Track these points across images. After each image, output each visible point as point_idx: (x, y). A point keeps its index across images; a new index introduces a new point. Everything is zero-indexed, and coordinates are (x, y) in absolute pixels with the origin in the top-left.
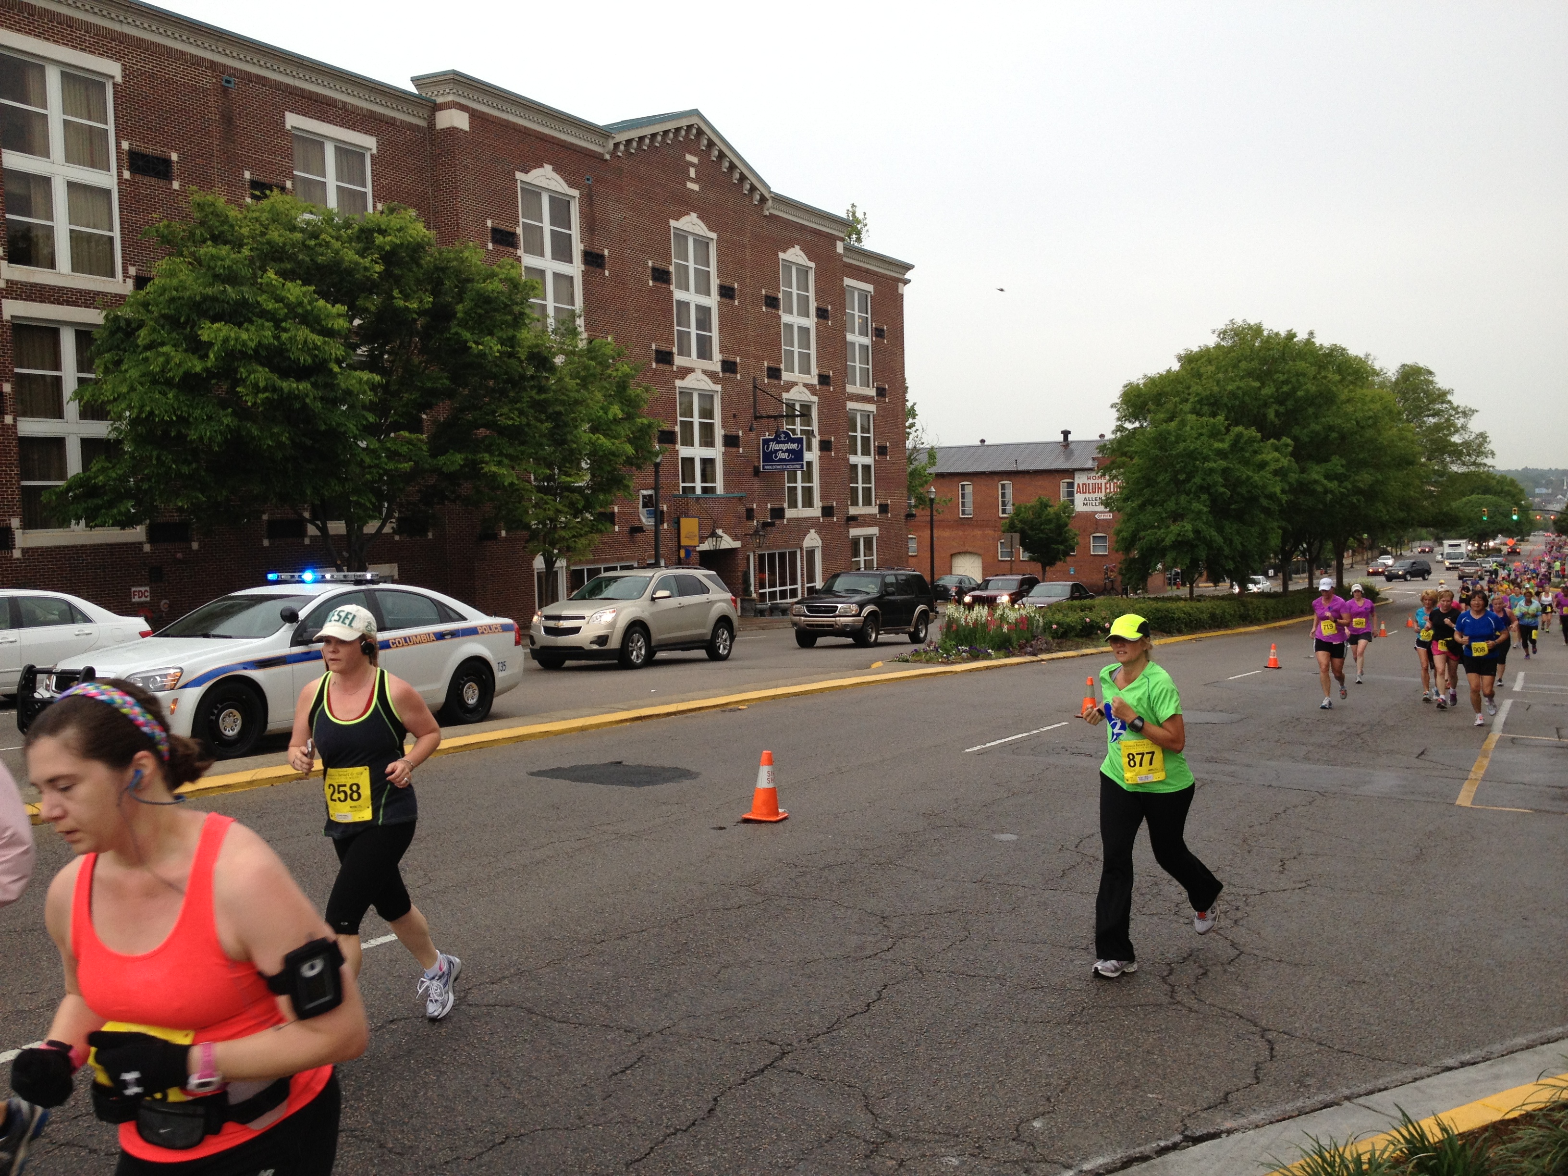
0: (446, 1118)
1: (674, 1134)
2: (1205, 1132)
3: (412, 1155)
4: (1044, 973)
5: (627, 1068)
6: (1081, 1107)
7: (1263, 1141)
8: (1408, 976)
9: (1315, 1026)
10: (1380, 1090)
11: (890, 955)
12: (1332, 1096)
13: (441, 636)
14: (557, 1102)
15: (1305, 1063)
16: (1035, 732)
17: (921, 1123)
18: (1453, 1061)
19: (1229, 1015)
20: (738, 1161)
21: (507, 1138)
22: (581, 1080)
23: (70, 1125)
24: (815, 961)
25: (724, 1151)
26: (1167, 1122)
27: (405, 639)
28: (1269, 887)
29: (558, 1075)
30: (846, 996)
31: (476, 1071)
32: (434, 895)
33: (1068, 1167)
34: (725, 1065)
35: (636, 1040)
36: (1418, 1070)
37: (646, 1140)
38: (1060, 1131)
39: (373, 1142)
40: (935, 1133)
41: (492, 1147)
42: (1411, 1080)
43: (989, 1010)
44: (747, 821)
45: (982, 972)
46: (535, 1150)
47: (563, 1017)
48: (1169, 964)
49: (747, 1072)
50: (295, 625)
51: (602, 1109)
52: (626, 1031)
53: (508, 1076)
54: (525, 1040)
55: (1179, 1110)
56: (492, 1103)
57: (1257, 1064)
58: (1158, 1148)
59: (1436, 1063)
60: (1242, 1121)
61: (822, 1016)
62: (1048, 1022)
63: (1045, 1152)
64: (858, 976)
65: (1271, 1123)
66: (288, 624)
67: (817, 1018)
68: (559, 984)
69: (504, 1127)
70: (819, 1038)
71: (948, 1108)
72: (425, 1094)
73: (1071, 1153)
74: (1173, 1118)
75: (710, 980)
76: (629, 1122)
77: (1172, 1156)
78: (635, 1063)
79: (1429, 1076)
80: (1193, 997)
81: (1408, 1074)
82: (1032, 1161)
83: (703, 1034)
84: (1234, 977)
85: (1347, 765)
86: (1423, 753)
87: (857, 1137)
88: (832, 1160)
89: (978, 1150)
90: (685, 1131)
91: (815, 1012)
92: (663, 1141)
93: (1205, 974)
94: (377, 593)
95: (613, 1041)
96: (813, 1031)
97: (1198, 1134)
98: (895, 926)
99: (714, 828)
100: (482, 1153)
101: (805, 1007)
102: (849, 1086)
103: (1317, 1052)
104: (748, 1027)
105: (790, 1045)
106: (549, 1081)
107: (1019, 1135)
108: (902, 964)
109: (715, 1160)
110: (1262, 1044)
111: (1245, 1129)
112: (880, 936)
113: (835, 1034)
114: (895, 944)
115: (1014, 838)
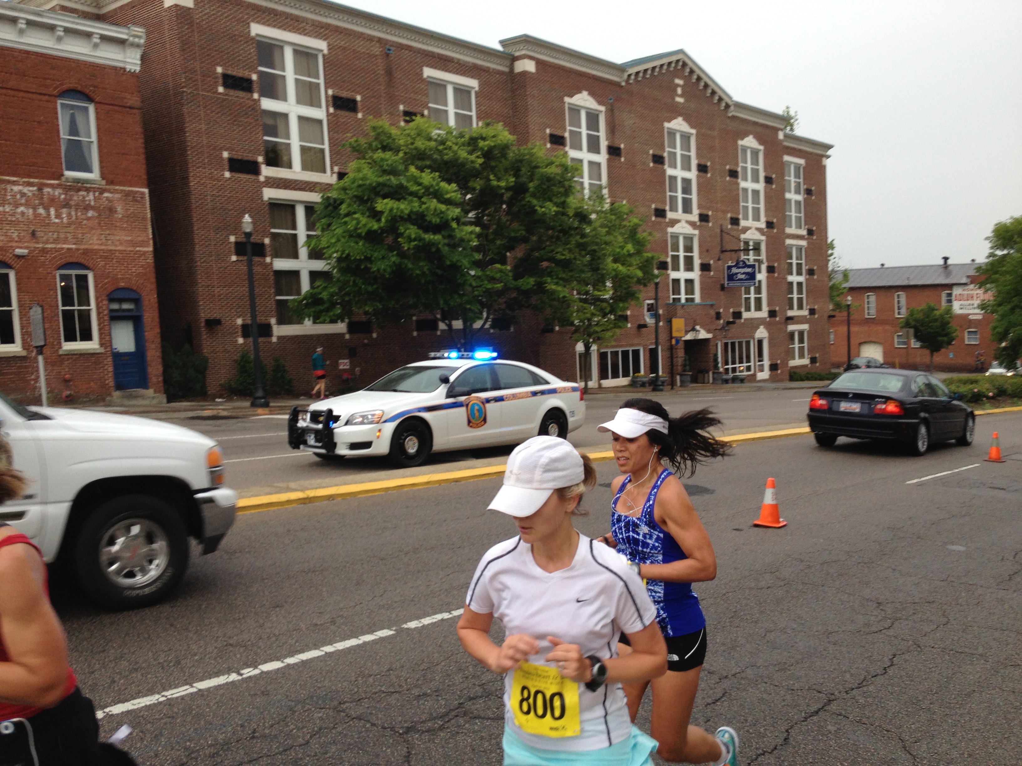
1: (763, 754)
5: (717, 701)
11: (891, 632)
13: (535, 394)
16: (957, 471)
23: (357, 705)
24: (835, 632)
30: (866, 661)
34: (788, 705)
35: (718, 680)
43: (981, 680)
44: (757, 526)
45: (967, 650)
49: (806, 713)
50: (448, 385)
52: (709, 672)
61: (852, 675)
64: (872, 647)
66: (443, 384)
67: (848, 676)
70: (855, 692)
71: (970, 755)
75: (761, 640)
78: (722, 697)
83: (766, 680)
90: (771, 753)
91: (845, 672)
92: (756, 759)
96: (848, 686)
98: (889, 611)
99: (734, 529)
101: (837, 667)
102: (886, 731)
104: (798, 678)
105: (833, 694)
108: (902, 639)
112: (880, 618)
113: (865, 689)
114: (893, 624)
115: (962, 549)
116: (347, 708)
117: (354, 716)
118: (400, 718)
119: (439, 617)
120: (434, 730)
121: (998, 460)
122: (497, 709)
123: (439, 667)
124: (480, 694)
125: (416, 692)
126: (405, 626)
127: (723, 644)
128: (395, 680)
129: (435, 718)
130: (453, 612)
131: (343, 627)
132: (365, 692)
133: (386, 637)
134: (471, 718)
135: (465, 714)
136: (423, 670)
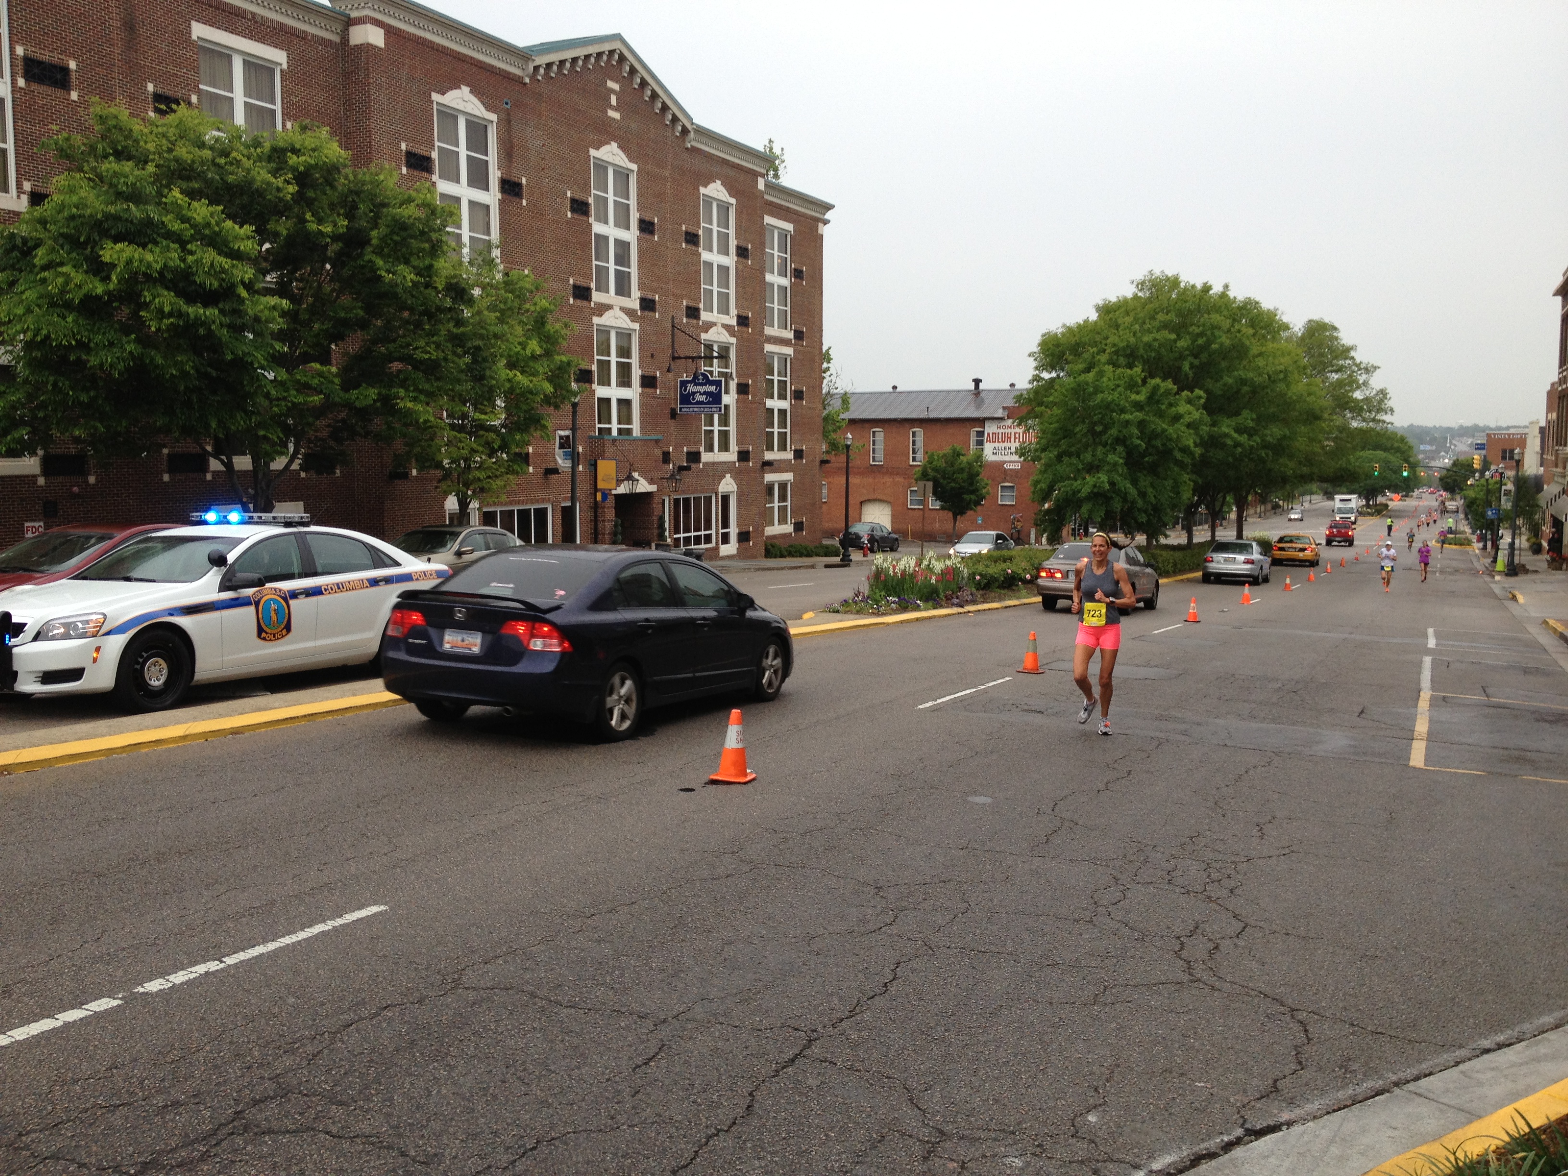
0: (468, 1120)
1: (717, 1135)
2: (1265, 1125)
3: (439, 1165)
4: (1055, 948)
5: (650, 1060)
6: (1133, 1098)
7: (1325, 1133)
8: (1417, 949)
9: (1341, 1005)
10: (1426, 1076)
11: (894, 930)
12: (1381, 1082)
13: (374, 582)
14: (583, 1100)
15: (1343, 1046)
16: (983, 687)
17: (973, 1119)
18: (1489, 1041)
19: (1253, 993)
20: (790, 1165)
21: (538, 1142)
22: (603, 1074)
23: (51, 1134)
24: (819, 936)
25: (773, 1154)
26: (1224, 1114)
27: (338, 584)
28: (1253, 853)
29: (579, 1068)
30: (860, 975)
31: (489, 1065)
32: (403, 863)
33: (1137, 1167)
34: (752, 1055)
35: (652, 1027)
36: (1457, 1053)
37: (688, 1143)
38: (1119, 1126)
39: (393, 1149)
40: (990, 1130)
41: (524, 1153)
42: (1452, 1064)
43: (1010, 990)
44: (714, 782)
45: (993, 948)
46: (571, 1156)
47: (569, 1001)
48: (1178, 938)
49: (777, 1063)
50: (224, 569)
51: (634, 1108)
52: (639, 1016)
53: (524, 1070)
54: (534, 1028)
55: (1232, 1100)
56: (513, 1101)
57: (1296, 1046)
58: (1223, 1144)
59: (1475, 1046)
60: (1297, 1112)
61: (841, 999)
62: (1074, 1003)
63: (1109, 1150)
64: (867, 954)
65: (1328, 1113)
66: (215, 568)
67: (835, 1001)
68: (558, 964)
69: (532, 1129)
70: (844, 1024)
71: (996, 1101)
72: (439, 1092)
73: (1136, 1150)
74: (1229, 1110)
75: (715, 958)
76: (664, 1122)
77: (1238, 1152)
78: (657, 1054)
79: (1470, 1059)
80: (1211, 973)
81: (1447, 1057)
82: (1098, 1161)
83: (721, 1020)
84: (1247, 951)
85: (1293, 724)
86: (1362, 712)
87: (910, 1136)
88: (890, 1163)
89: (1038, 1150)
90: (726, 1131)
91: (832, 995)
92: (707, 1143)
93: (1216, 948)
94: (308, 536)
95: (627, 1028)
96: (836, 1015)
97: (1258, 1127)
98: (891, 898)
99: (682, 790)
100: (515, 1161)
101: (821, 989)
102: (887, 1078)
103: (1352, 1034)
104: (767, 1011)
105: (815, 1031)
106: (569, 1075)
107: (1077, 1132)
108: (909, 939)
109: (766, 1165)
110: (1296, 1027)
111: (1304, 1120)
112: (879, 909)
113: (858, 1018)
114: (896, 917)
115: (988, 800)
116: (33, 1141)
117: (46, 1154)
118: (131, 1149)
119: (201, 969)
120: (192, 1162)
121: (1035, 671)
122: (301, 1114)
123: (202, 1054)
124: (272, 1094)
125: (159, 1101)
126: (141, 990)
127: (662, 970)
128: (121, 1084)
129: (193, 1142)
130: (224, 959)
131: (26, 999)
132: (67, 1110)
133: (106, 1010)
134: (256, 1134)
135: (246, 1128)
136: (172, 1062)
